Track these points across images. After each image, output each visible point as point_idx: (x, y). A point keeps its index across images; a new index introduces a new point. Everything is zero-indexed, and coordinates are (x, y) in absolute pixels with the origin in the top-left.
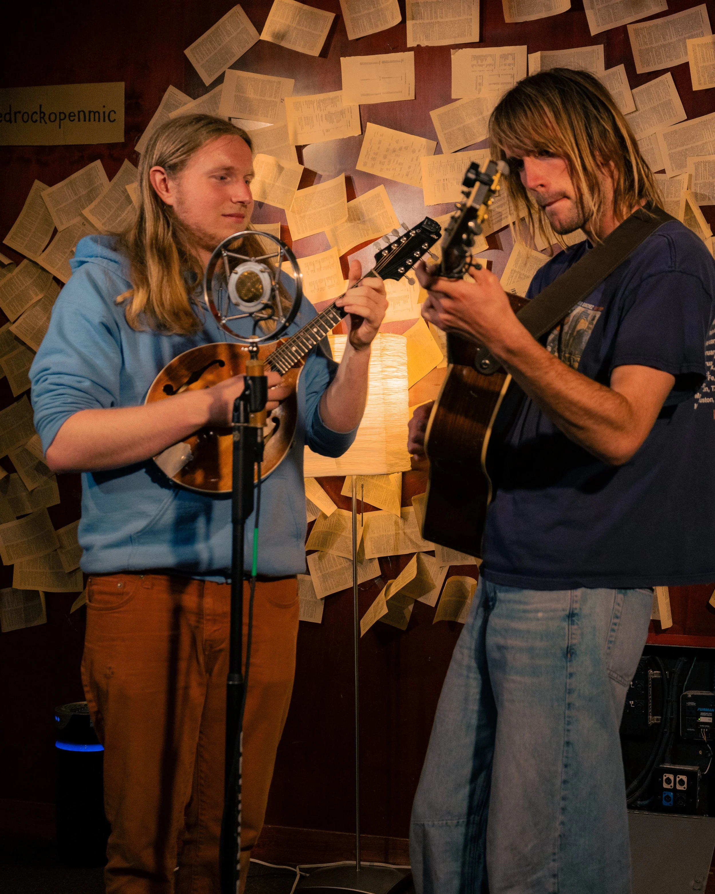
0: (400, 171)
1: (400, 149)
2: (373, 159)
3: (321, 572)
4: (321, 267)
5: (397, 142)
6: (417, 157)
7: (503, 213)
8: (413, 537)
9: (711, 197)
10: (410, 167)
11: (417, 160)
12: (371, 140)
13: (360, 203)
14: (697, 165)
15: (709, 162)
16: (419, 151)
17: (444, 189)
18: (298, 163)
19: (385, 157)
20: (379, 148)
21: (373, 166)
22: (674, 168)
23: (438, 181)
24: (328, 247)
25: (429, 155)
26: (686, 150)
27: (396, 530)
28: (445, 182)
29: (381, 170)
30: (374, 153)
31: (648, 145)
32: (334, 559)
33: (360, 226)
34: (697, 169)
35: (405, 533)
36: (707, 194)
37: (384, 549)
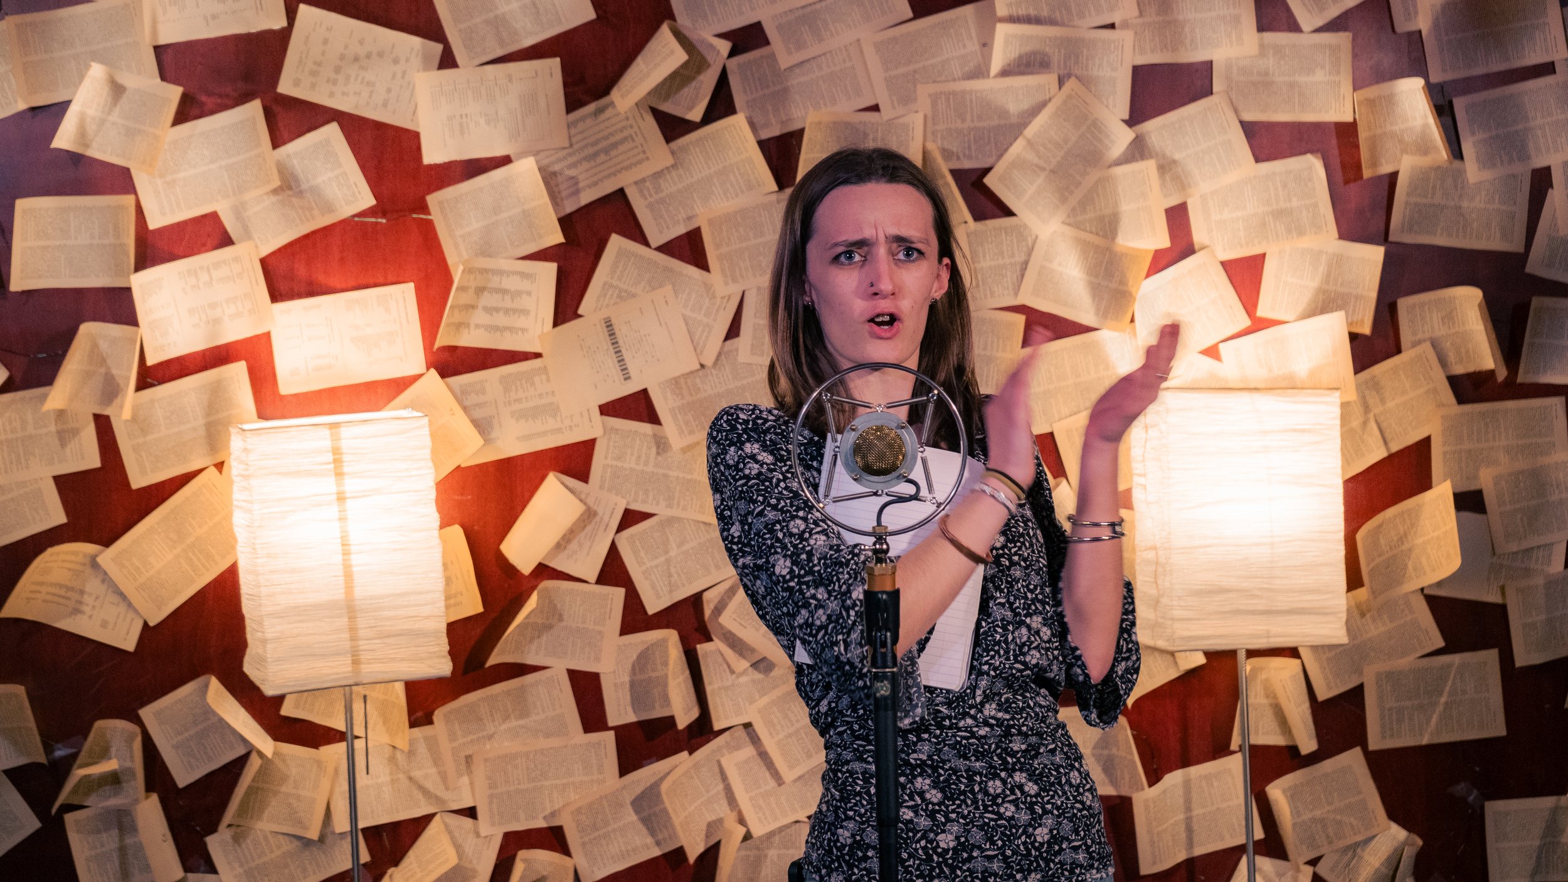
0: (370, 97)
1: (369, 56)
2: (314, 73)
3: (242, 866)
4: (211, 279)
5: (361, 42)
6: (404, 73)
7: (581, 178)
8: (429, 785)
9: (961, 155)
10: (389, 90)
11: (403, 77)
12: (307, 38)
13: (288, 156)
14: (935, 98)
15: (954, 93)
16: (407, 60)
17: (462, 133)
18: (159, 80)
19: (338, 70)
20: (323, 54)
21: (313, 86)
22: (896, 102)
23: (450, 118)
24: (226, 241)
25: (426, 68)
26: (915, 71)
27: (391, 774)
28: (464, 119)
29: (332, 95)
30: (315, 63)
31: (844, 61)
32: (266, 838)
33: (294, 200)
34: (934, 104)
35: (410, 779)
36: (955, 150)
37: (372, 812)
